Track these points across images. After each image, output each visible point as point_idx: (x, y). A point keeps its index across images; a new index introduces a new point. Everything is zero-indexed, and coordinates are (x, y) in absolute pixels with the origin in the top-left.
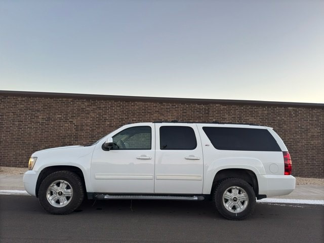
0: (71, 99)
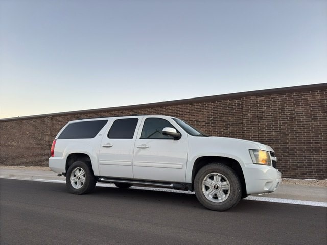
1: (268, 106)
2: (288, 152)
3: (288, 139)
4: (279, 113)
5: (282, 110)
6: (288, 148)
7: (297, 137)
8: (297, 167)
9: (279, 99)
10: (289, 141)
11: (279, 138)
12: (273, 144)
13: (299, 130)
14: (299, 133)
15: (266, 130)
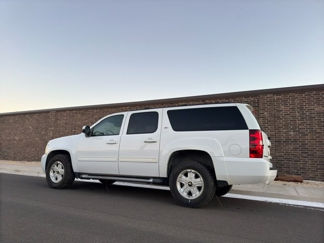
0: (128, 107)
1: (286, 105)
2: (308, 153)
3: (307, 139)
4: (298, 112)
5: (301, 109)
6: (307, 148)
7: (317, 137)
8: (317, 169)
9: (298, 98)
10: (308, 142)
11: (298, 138)
12: (291, 144)
13: (319, 131)
14: (320, 133)
15: (283, 129)
